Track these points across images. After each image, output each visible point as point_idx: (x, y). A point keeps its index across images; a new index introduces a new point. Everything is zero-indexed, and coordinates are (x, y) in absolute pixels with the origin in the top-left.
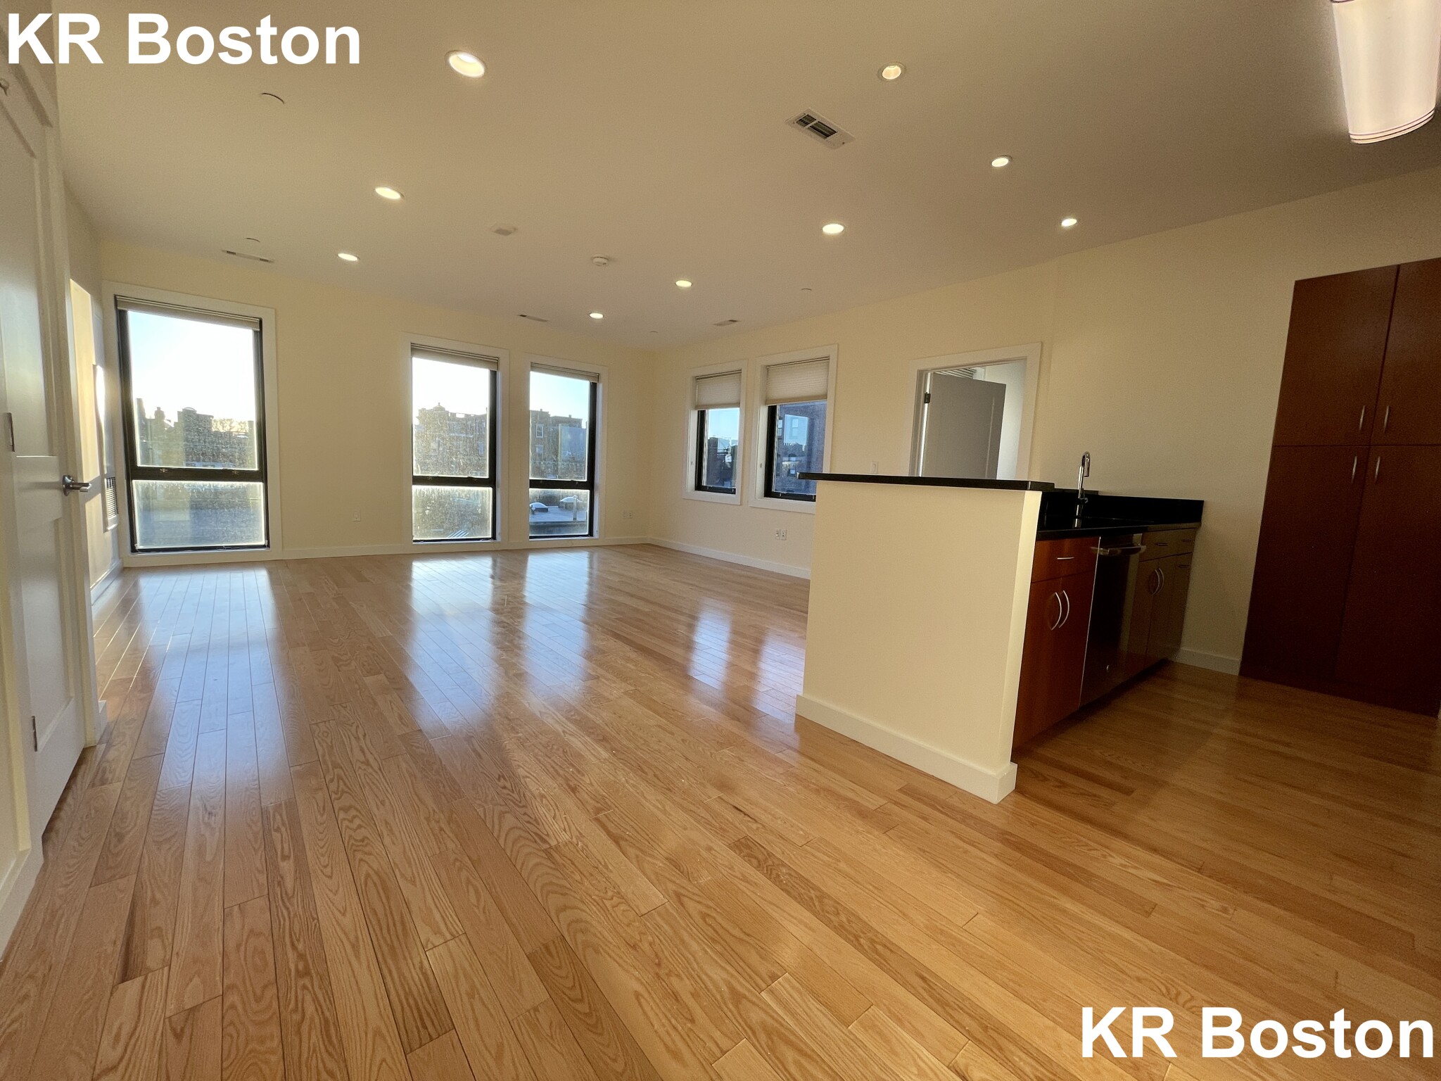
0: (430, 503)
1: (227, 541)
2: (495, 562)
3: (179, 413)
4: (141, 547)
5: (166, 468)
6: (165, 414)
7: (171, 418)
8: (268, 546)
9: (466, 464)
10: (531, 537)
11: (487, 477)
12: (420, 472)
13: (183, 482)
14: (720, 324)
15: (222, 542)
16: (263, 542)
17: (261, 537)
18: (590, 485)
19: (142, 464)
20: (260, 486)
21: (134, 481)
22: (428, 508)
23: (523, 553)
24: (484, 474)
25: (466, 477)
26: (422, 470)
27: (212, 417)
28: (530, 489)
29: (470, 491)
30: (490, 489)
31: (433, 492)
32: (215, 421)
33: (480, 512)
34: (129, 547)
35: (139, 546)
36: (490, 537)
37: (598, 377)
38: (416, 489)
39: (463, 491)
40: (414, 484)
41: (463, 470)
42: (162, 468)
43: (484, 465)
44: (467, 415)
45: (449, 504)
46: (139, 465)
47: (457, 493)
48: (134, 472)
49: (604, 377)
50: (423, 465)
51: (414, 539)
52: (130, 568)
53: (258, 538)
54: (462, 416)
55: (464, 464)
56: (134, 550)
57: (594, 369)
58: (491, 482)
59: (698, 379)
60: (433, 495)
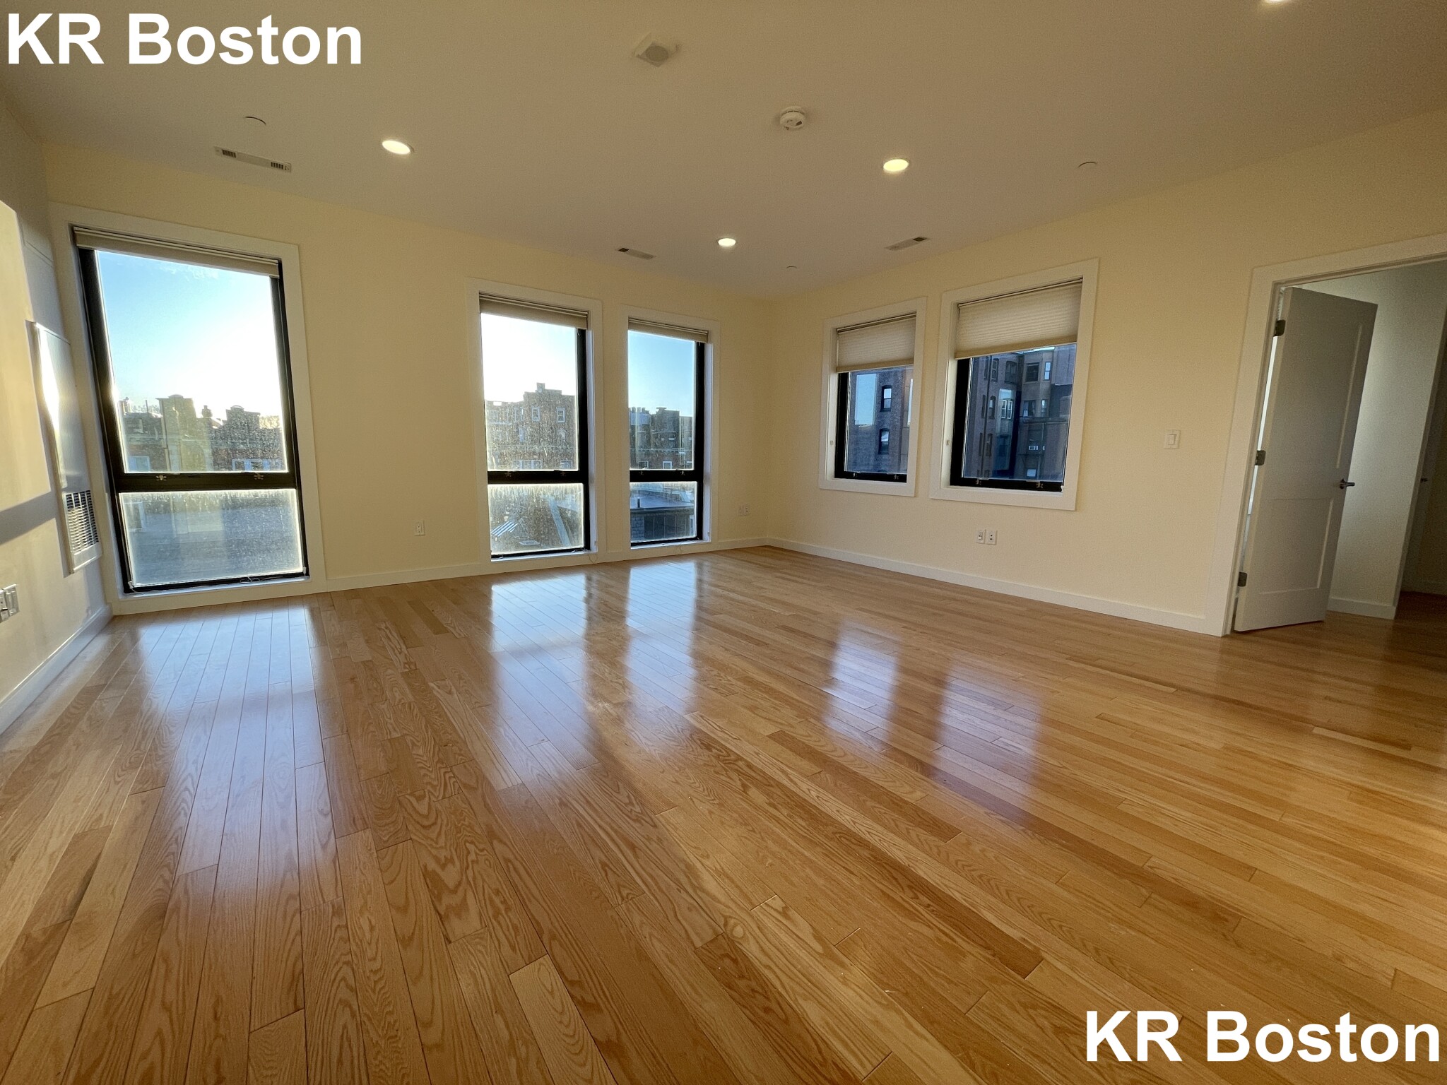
0: (509, 506)
1: (253, 570)
2: (589, 579)
3: (227, 411)
4: (138, 585)
5: (164, 475)
6: (212, 412)
7: (219, 417)
8: (307, 574)
9: (551, 454)
10: (633, 545)
11: (577, 470)
12: (495, 466)
13: (189, 493)
14: (895, 247)
15: (247, 572)
16: (300, 568)
17: (298, 562)
18: (697, 475)
19: (131, 469)
20: (292, 494)
21: (121, 495)
22: (507, 513)
23: (624, 565)
24: (574, 467)
25: (553, 470)
26: (498, 464)
27: (259, 414)
28: (631, 483)
29: (556, 489)
30: (580, 486)
31: (512, 492)
32: (263, 418)
33: (569, 515)
34: (119, 585)
35: (135, 583)
36: (582, 546)
37: (707, 335)
38: (494, 489)
39: (549, 489)
40: (489, 483)
41: (548, 462)
42: (159, 475)
43: (573, 455)
44: (504, 403)
45: (532, 506)
46: (127, 470)
47: (541, 492)
48: (120, 482)
49: (714, 336)
50: (501, 457)
51: (493, 554)
52: (121, 617)
53: (294, 565)
54: (500, 404)
55: (548, 453)
56: (127, 590)
57: (702, 325)
58: (581, 476)
59: (839, 331)
60: (513, 496)
